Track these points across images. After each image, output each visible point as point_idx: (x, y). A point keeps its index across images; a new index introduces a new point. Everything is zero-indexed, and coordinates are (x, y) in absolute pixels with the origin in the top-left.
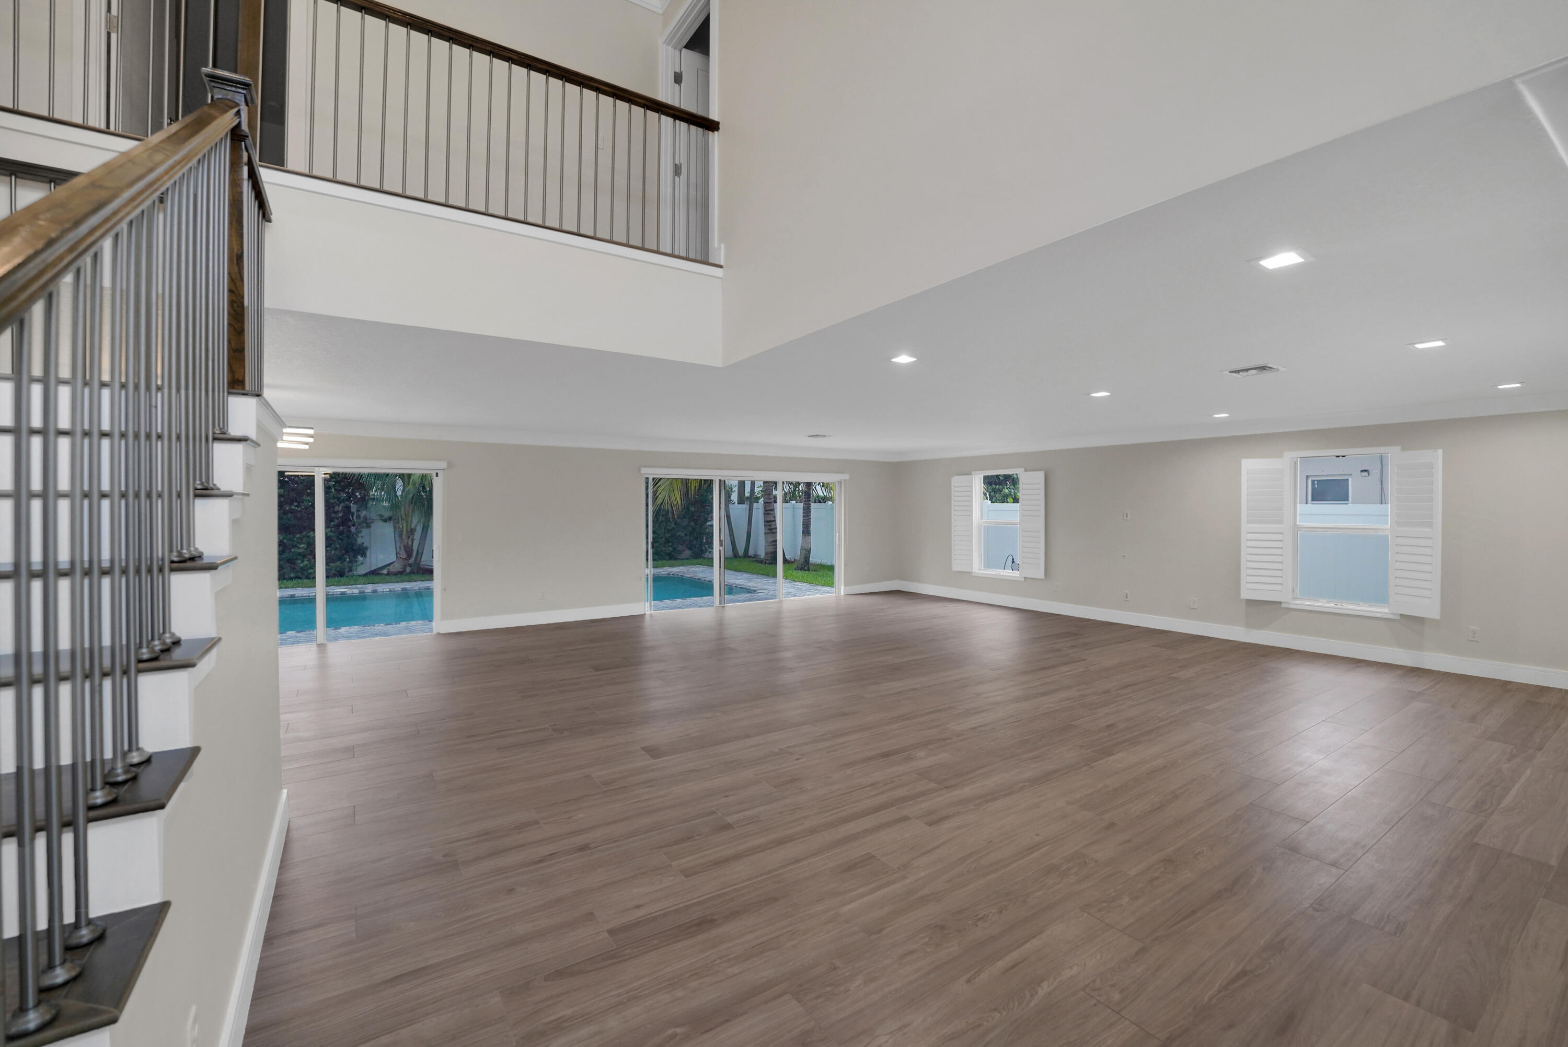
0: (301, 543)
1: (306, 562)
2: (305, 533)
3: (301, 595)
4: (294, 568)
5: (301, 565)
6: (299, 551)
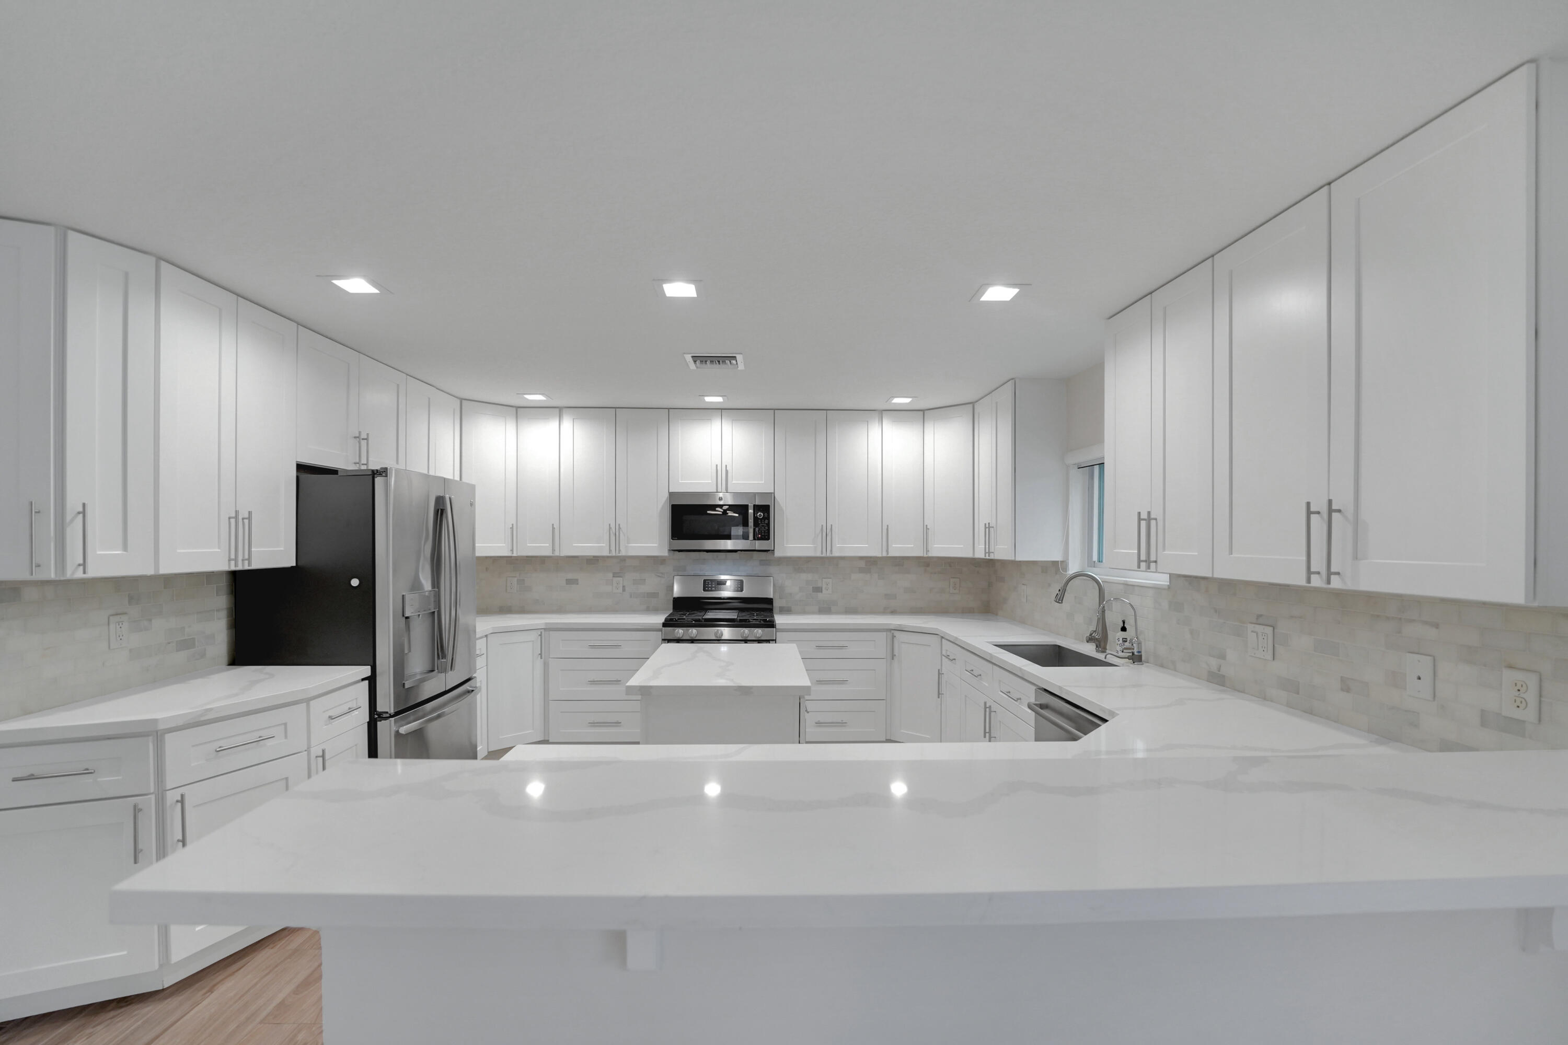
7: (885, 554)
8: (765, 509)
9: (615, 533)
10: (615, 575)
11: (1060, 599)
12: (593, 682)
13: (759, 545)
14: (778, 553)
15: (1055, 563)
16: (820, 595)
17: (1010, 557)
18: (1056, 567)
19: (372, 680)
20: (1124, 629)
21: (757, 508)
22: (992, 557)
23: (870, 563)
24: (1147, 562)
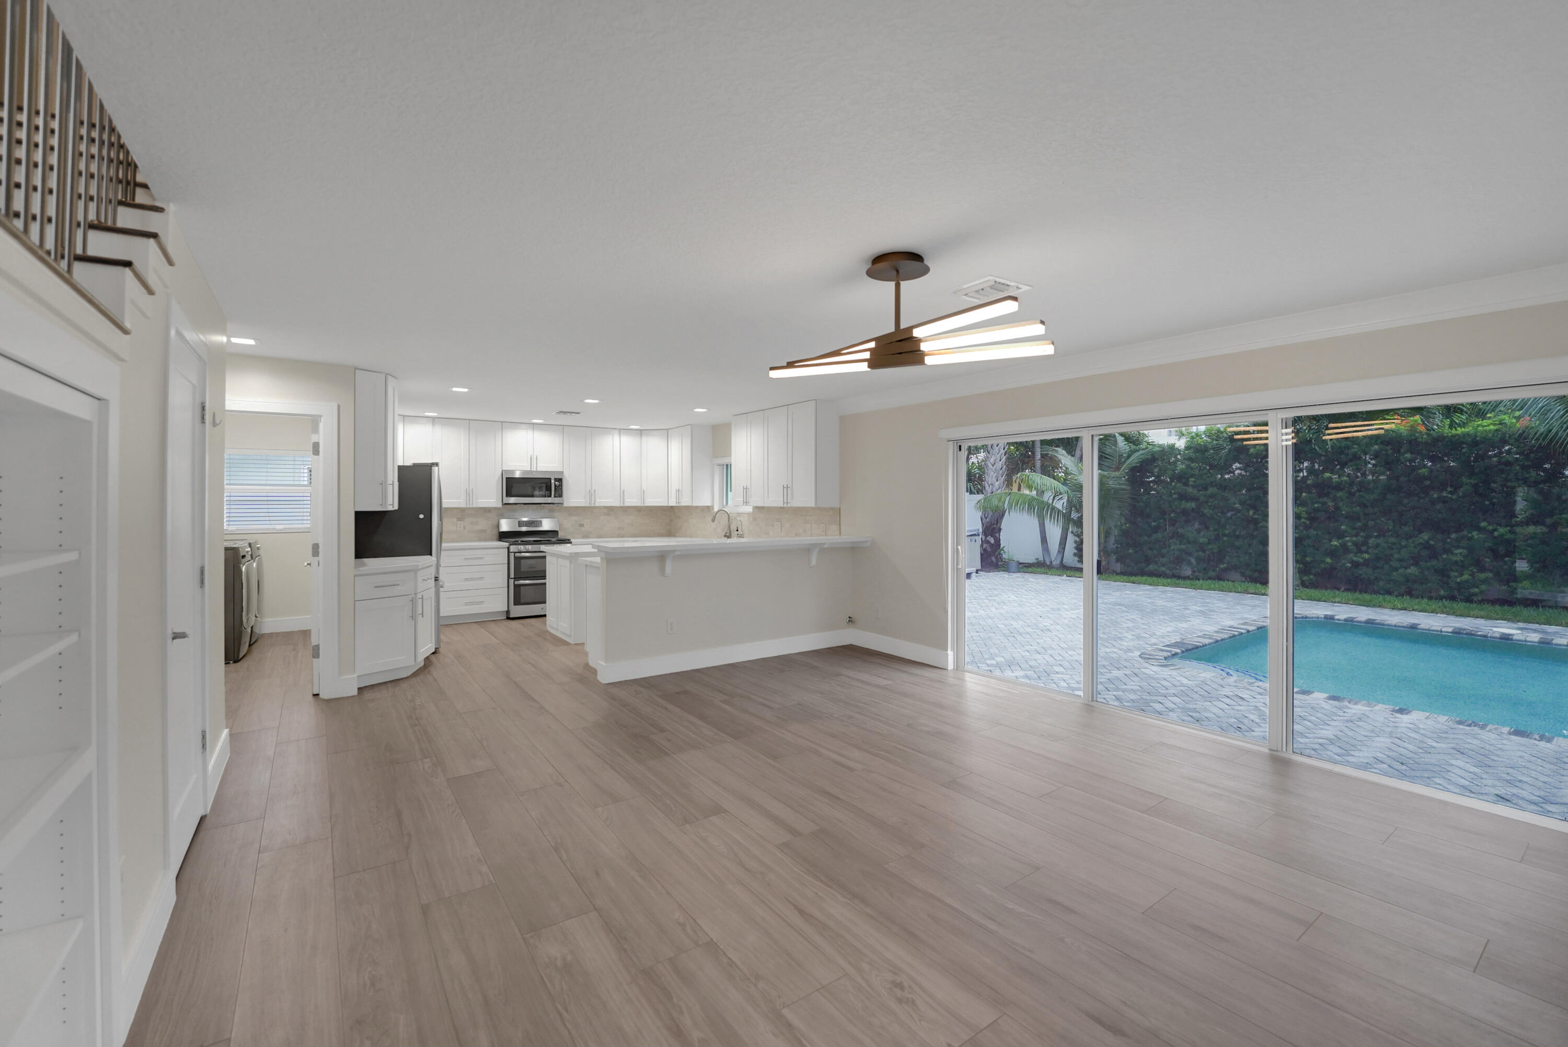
0: (1458, 547)
1: (1466, 577)
2: (1465, 533)
3: (1427, 627)
4: (1448, 584)
5: (1458, 580)
6: (1454, 558)
7: (622, 505)
8: (560, 480)
9: (469, 494)
10: (459, 519)
11: (713, 521)
12: (466, 580)
13: (557, 500)
14: (565, 505)
15: (708, 507)
16: (583, 528)
17: (689, 504)
18: (709, 508)
19: (433, 563)
20: (737, 530)
21: (556, 480)
22: (680, 505)
23: (610, 510)
24: (746, 503)
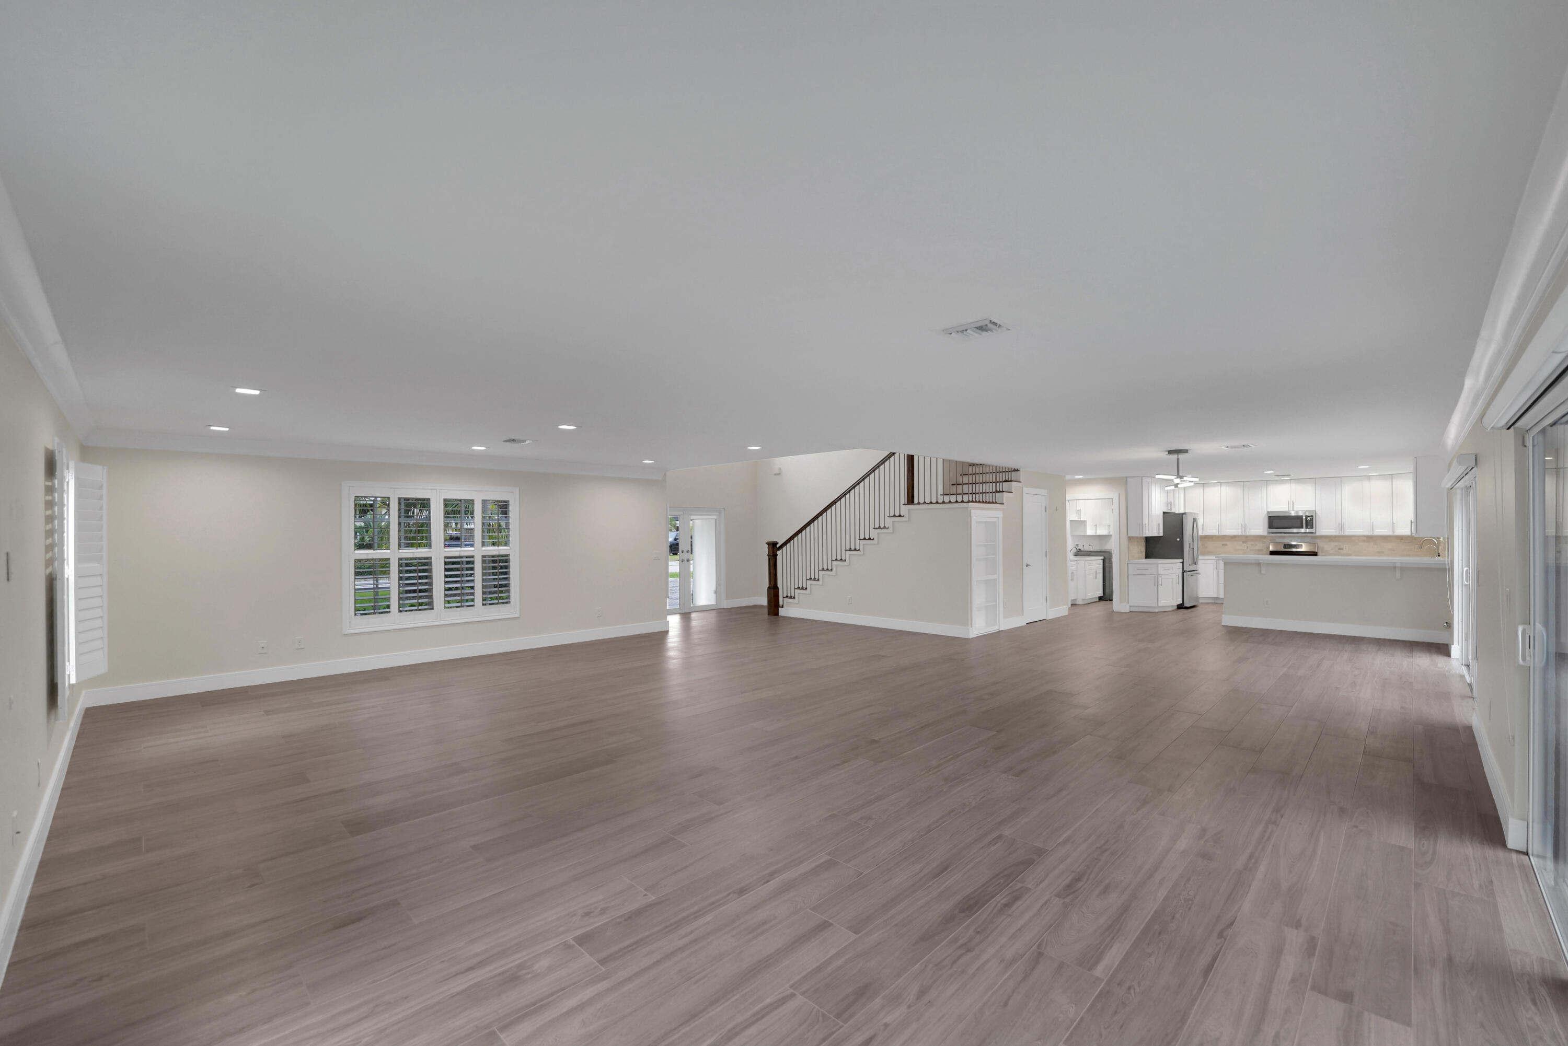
8: (1311, 517)
10: (1243, 543)
13: (1309, 530)
14: (1318, 533)
16: (1342, 551)
19: (1183, 562)
21: (1306, 516)
